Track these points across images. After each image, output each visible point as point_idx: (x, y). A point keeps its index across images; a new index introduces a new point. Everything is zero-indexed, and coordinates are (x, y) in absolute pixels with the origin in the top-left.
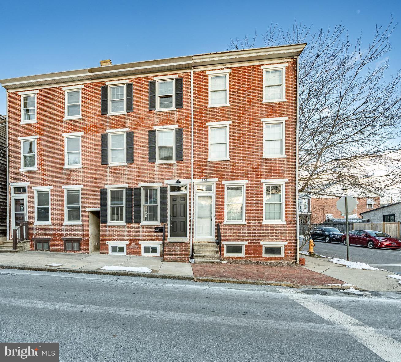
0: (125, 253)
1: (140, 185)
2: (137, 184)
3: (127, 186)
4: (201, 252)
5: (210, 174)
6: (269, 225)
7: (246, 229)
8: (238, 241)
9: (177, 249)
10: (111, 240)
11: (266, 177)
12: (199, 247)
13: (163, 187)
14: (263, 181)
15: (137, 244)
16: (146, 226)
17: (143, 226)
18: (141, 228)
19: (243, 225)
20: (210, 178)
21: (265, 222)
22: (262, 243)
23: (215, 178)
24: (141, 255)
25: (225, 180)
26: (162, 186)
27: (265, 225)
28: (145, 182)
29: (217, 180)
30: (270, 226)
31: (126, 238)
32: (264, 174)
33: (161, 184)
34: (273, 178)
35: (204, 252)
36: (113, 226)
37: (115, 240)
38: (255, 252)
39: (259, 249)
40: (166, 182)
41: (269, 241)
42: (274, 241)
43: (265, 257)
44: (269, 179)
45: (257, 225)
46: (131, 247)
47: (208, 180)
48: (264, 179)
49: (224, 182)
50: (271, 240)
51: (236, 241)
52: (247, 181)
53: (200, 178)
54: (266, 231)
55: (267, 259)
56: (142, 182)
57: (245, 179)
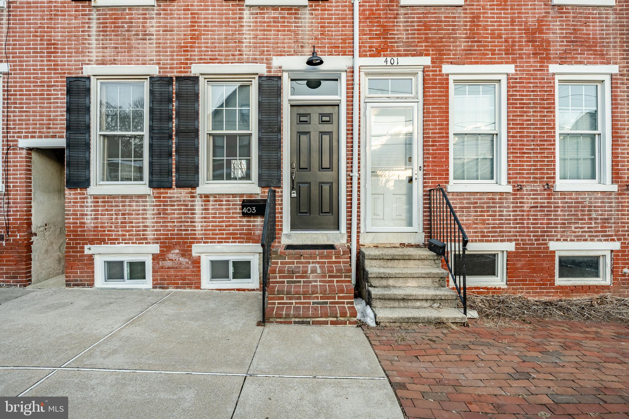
0: (147, 284)
1: (196, 69)
2: (186, 64)
3: (154, 71)
4: (391, 282)
5: (408, 44)
6: (571, 193)
7: (509, 207)
8: (487, 241)
9: (314, 271)
10: (102, 241)
11: (563, 60)
12: (382, 263)
13: (269, 78)
14: (553, 68)
15: (186, 252)
16: (215, 196)
17: (207, 196)
18: (198, 204)
19: (501, 193)
20: (406, 55)
21: (561, 185)
22: (553, 246)
23: (421, 55)
24: (199, 287)
25: (451, 63)
26: (266, 74)
27: (562, 193)
28: (213, 60)
29: (426, 61)
30: (574, 196)
31: (150, 233)
32: (556, 48)
33: (262, 69)
34: (580, 63)
35: (400, 283)
36: (110, 196)
37: (113, 241)
38: (534, 270)
39: (545, 265)
40: (277, 61)
41: (571, 240)
42: (586, 240)
43: (561, 287)
44: (570, 63)
45: (540, 194)
46: (168, 264)
47: (403, 61)
48: (557, 63)
49: (446, 69)
50: (579, 238)
51: (481, 241)
52: (510, 69)
53: (377, 54)
54: (565, 211)
55: (567, 293)
56: (202, 61)
57: (507, 63)
